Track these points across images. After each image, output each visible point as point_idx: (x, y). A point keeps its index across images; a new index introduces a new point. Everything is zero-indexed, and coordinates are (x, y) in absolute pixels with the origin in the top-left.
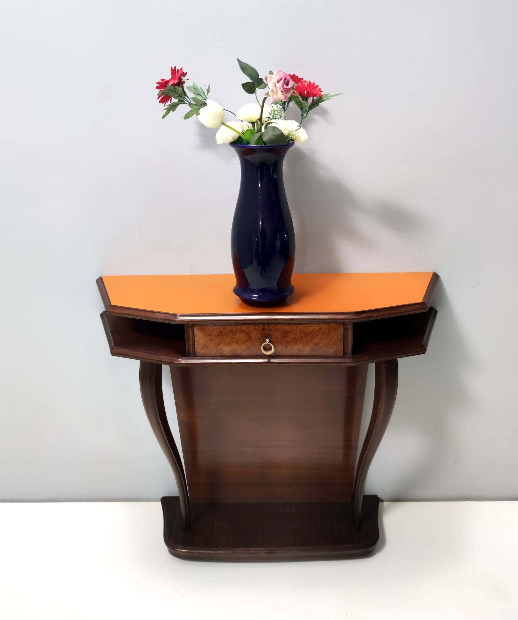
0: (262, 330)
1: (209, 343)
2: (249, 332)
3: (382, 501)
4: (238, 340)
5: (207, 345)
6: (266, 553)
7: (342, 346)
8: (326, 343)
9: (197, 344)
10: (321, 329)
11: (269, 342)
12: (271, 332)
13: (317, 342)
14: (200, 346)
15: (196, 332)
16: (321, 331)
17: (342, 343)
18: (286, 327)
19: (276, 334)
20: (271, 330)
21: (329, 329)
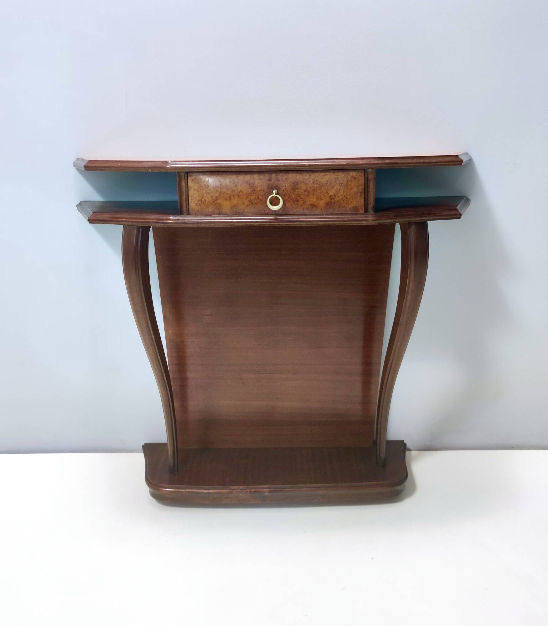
0: (268, 180)
1: (205, 197)
2: (252, 183)
3: (410, 450)
4: (240, 193)
5: (203, 200)
6: (270, 491)
7: (362, 201)
8: (343, 195)
9: (192, 199)
10: (338, 179)
11: (276, 193)
12: (279, 182)
13: (333, 194)
14: (195, 201)
15: (190, 184)
16: (337, 181)
17: (363, 196)
18: (297, 176)
19: (285, 185)
20: (278, 180)
21: (348, 178)
